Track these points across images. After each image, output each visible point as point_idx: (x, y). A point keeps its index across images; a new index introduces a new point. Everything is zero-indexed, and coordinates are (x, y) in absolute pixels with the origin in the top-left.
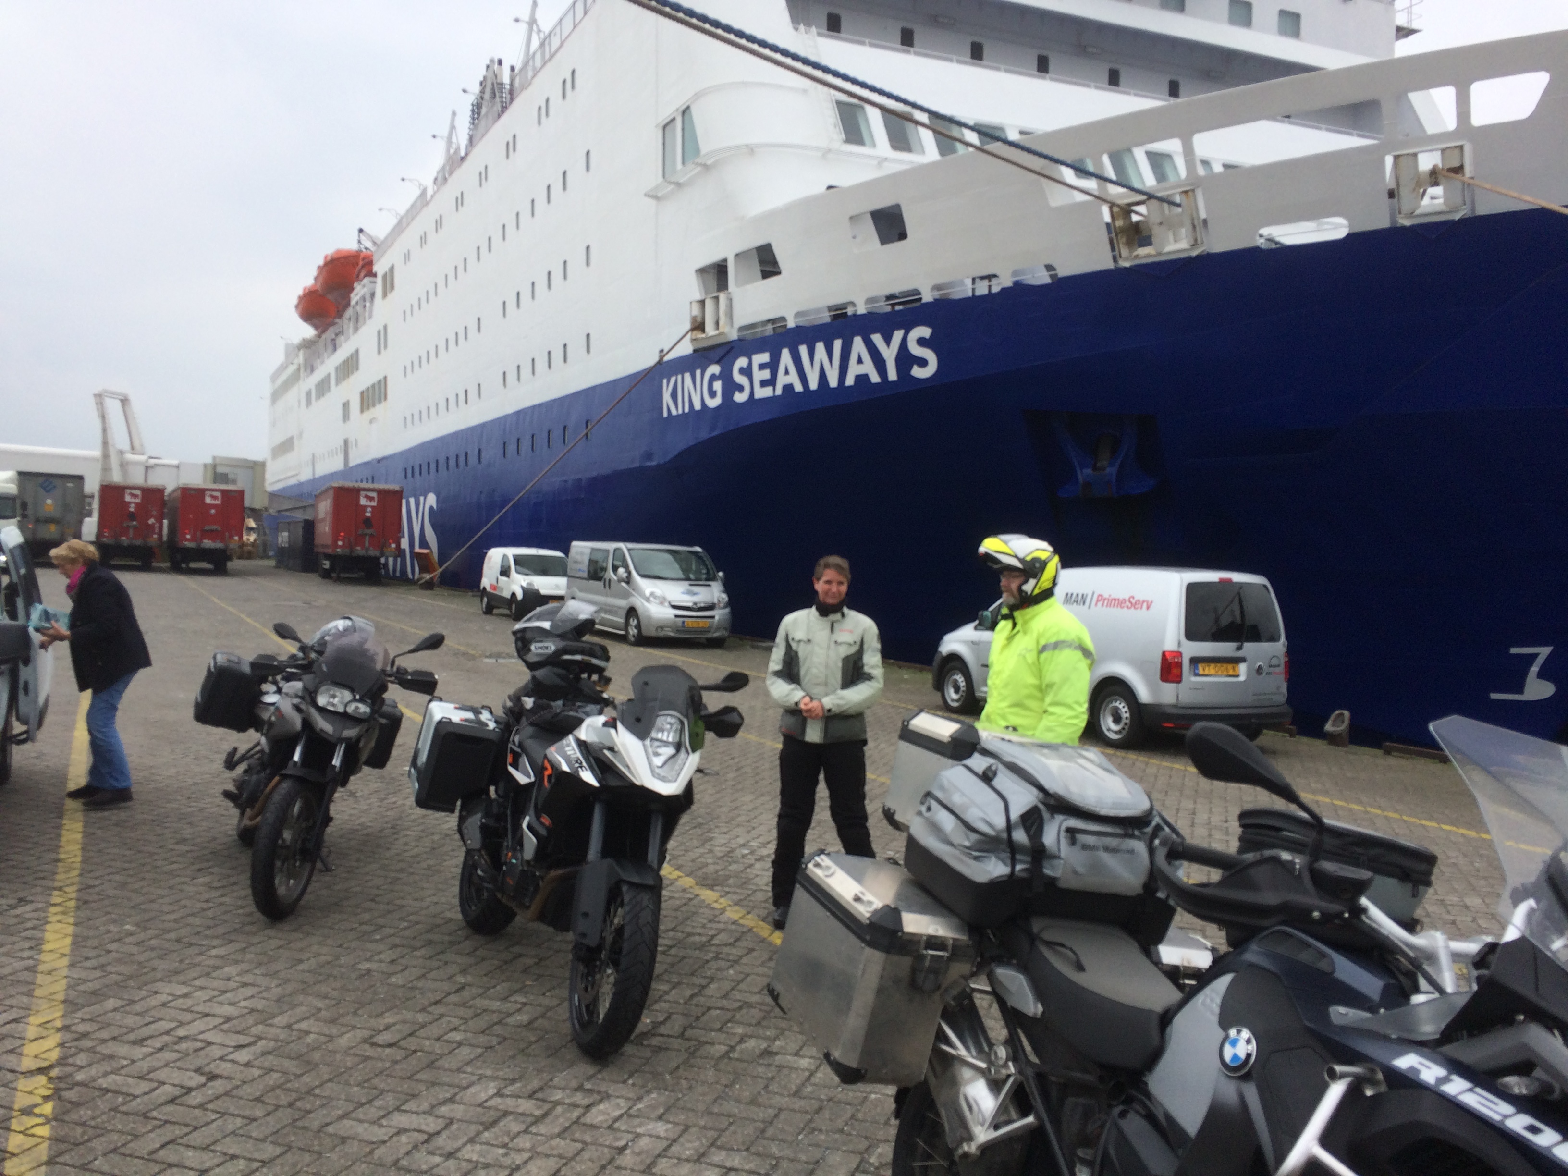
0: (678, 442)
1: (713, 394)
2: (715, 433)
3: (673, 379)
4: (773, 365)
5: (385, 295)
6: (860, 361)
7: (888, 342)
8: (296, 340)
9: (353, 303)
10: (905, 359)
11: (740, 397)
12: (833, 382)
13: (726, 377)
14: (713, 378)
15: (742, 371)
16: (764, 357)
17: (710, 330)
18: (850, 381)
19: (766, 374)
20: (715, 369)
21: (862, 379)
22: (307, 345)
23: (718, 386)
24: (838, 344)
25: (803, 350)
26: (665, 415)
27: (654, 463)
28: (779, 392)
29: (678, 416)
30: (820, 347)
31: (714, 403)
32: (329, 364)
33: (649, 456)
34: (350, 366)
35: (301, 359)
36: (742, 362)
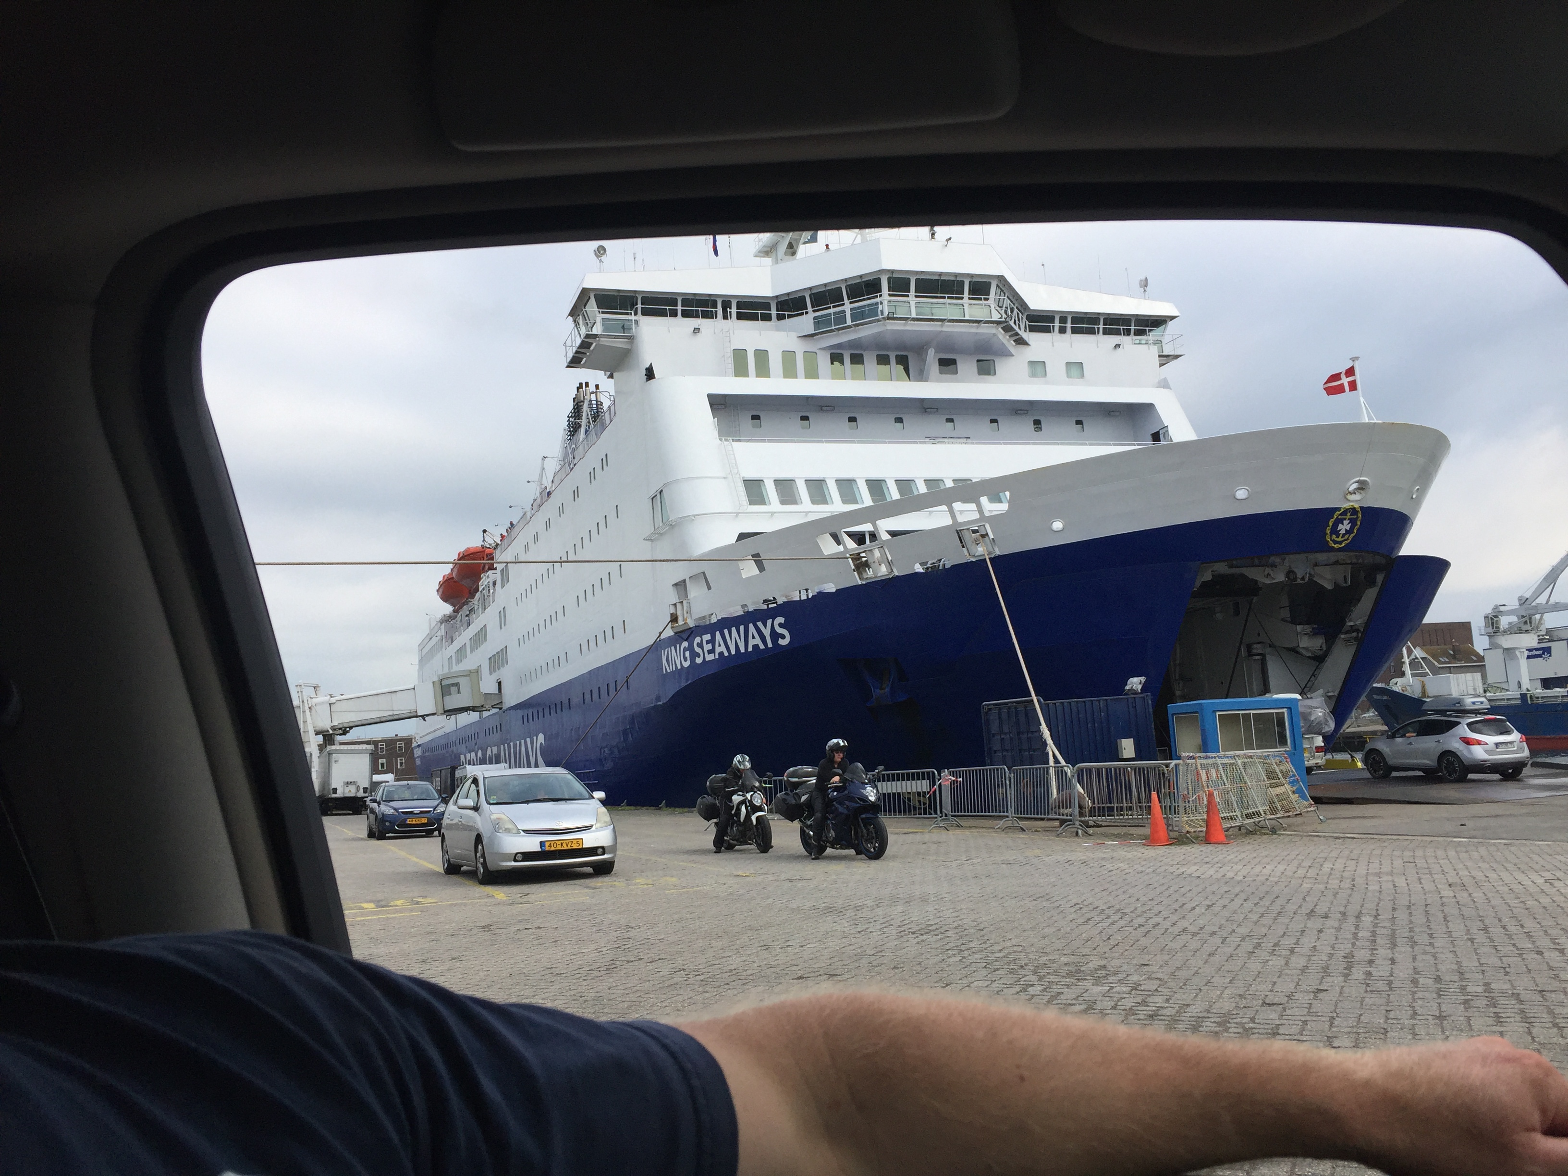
0: (671, 690)
1: (685, 660)
2: (689, 682)
3: (667, 650)
4: (712, 641)
5: (503, 587)
6: (754, 637)
7: (765, 626)
8: (439, 616)
9: (480, 589)
10: (775, 636)
11: (699, 661)
12: (743, 650)
13: (691, 648)
14: (685, 650)
15: (698, 645)
16: (707, 637)
17: (681, 622)
18: (750, 649)
19: (710, 646)
20: (685, 644)
21: (756, 647)
22: (447, 620)
23: (687, 654)
24: (742, 628)
25: (726, 631)
26: (664, 672)
27: (661, 703)
28: (717, 657)
29: (671, 672)
30: (734, 629)
31: (686, 664)
32: (465, 636)
33: (658, 698)
34: (480, 637)
35: (442, 632)
36: (698, 640)
